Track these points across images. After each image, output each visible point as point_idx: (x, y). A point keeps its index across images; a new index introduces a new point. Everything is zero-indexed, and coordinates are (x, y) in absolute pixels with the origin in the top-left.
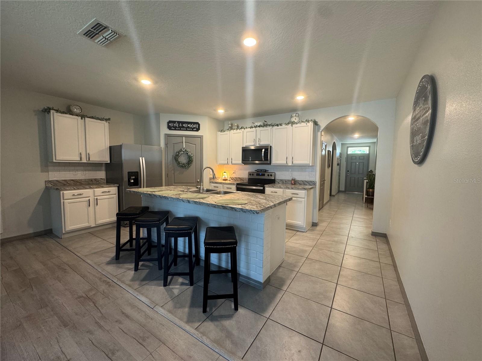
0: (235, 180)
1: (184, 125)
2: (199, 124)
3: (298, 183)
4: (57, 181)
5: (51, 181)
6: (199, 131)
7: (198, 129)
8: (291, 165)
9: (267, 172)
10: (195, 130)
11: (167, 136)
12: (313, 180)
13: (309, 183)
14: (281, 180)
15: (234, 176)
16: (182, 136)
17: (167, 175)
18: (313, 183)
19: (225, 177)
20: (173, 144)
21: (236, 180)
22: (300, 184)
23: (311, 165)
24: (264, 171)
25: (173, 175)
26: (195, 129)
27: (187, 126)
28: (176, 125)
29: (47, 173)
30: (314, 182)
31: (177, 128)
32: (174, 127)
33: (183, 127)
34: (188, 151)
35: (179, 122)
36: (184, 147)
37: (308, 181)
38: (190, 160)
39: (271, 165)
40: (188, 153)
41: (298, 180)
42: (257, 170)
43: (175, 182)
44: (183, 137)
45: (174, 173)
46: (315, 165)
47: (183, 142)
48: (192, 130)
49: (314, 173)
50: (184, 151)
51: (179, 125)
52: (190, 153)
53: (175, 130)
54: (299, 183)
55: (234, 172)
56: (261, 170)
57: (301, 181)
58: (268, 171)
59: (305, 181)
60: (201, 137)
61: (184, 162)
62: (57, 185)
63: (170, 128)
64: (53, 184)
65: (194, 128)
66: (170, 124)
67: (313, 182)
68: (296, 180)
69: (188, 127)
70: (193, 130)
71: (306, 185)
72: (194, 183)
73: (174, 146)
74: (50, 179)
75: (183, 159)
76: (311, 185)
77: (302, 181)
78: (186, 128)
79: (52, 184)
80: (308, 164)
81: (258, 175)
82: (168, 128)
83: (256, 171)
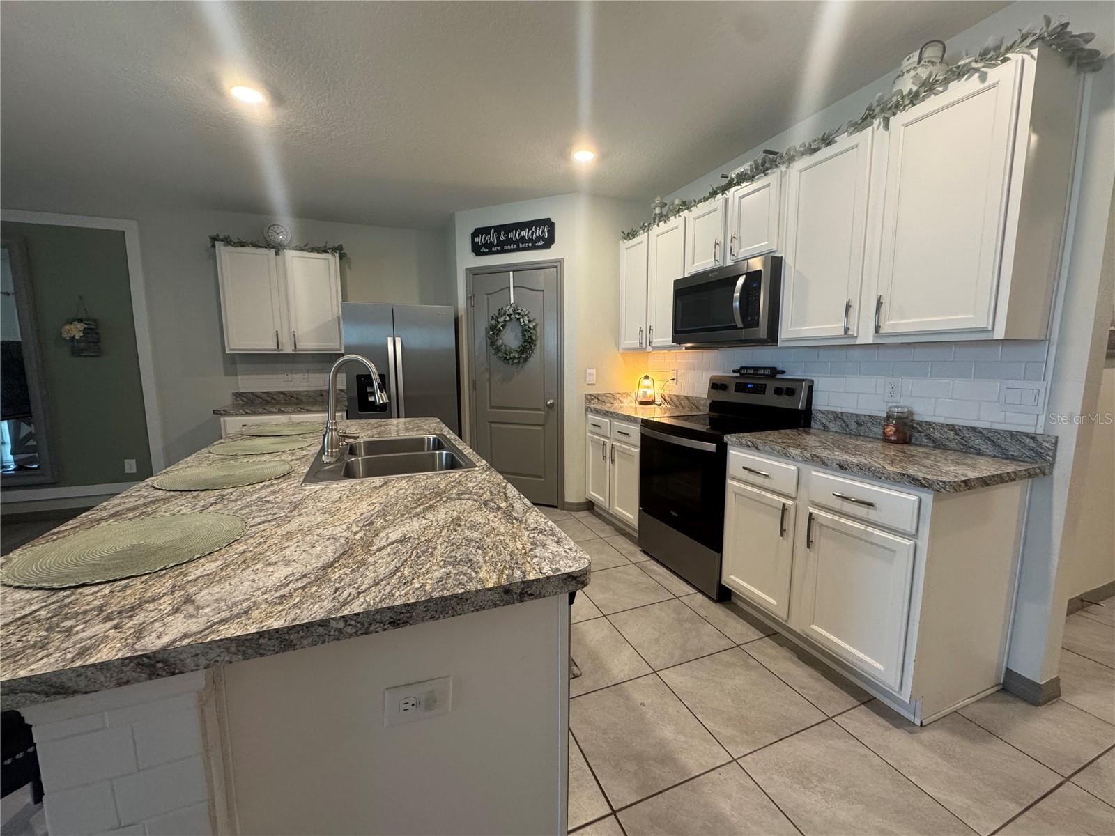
0: (676, 406)
1: (511, 235)
2: (553, 224)
3: (928, 437)
4: (252, 393)
5: (243, 393)
6: (553, 246)
7: (549, 242)
8: (871, 342)
9: (779, 376)
10: (539, 244)
11: (473, 273)
12: (1031, 430)
13: (1002, 442)
14: (838, 416)
15: (673, 390)
16: (504, 270)
17: (474, 385)
18: (1032, 449)
19: (645, 393)
20: (486, 297)
21: (677, 403)
22: (939, 446)
23: (999, 334)
24: (767, 372)
25: (487, 384)
26: (541, 243)
27: (519, 235)
28: (492, 238)
29: (236, 377)
30: (1040, 445)
31: (495, 246)
32: (486, 245)
33: (509, 241)
34: (519, 314)
35: (498, 229)
36: (512, 302)
37: (991, 431)
38: (528, 342)
39: (779, 344)
40: (519, 319)
41: (930, 424)
42: (742, 368)
43: (493, 405)
44: (509, 272)
45: (489, 380)
46: (1055, 337)
47: (509, 287)
48: (533, 245)
49: (1041, 386)
50: (509, 315)
51: (498, 238)
52: (526, 318)
53: (491, 253)
54: (934, 441)
55: (675, 378)
56: (755, 369)
57: (942, 425)
58: (783, 372)
59: (974, 429)
60: (557, 266)
61: (513, 347)
62: (253, 403)
63: (477, 250)
64: (245, 400)
65: (538, 239)
66: (477, 239)
67: (1033, 438)
68: (916, 418)
69: (523, 239)
70: (534, 248)
71: (979, 453)
72: (539, 410)
73: (488, 299)
74: (241, 391)
75: (511, 339)
76: (1014, 459)
77: (952, 428)
78: (517, 242)
79: (243, 401)
80: (984, 330)
81: (741, 388)
82: (473, 251)
83: (738, 375)
